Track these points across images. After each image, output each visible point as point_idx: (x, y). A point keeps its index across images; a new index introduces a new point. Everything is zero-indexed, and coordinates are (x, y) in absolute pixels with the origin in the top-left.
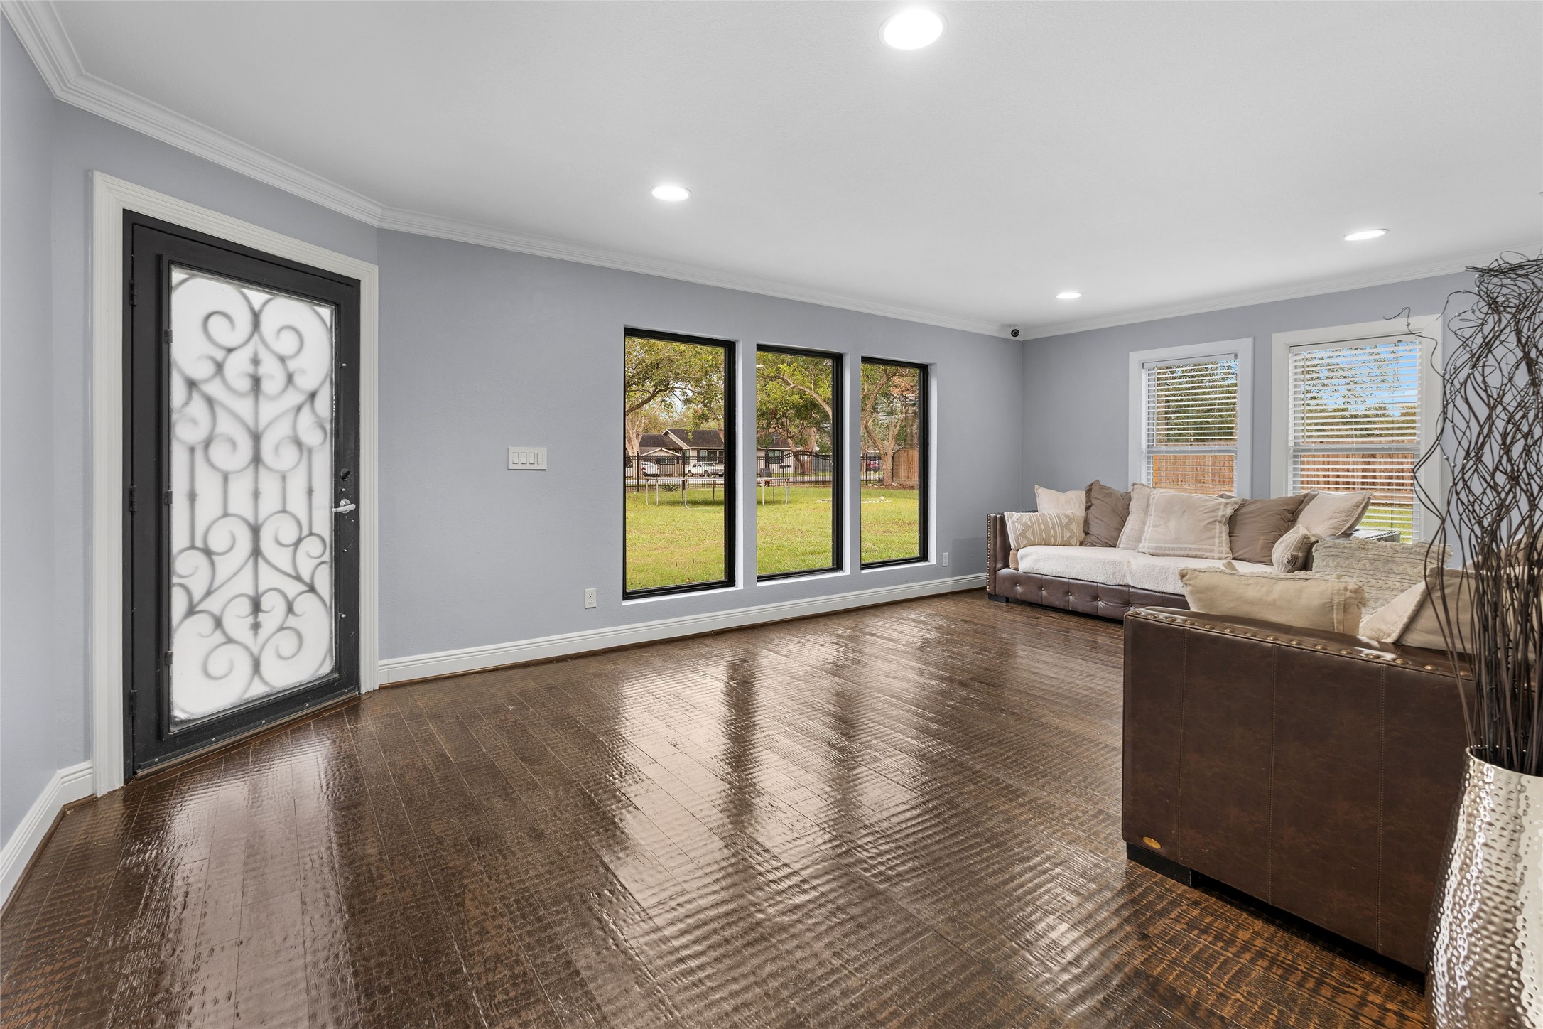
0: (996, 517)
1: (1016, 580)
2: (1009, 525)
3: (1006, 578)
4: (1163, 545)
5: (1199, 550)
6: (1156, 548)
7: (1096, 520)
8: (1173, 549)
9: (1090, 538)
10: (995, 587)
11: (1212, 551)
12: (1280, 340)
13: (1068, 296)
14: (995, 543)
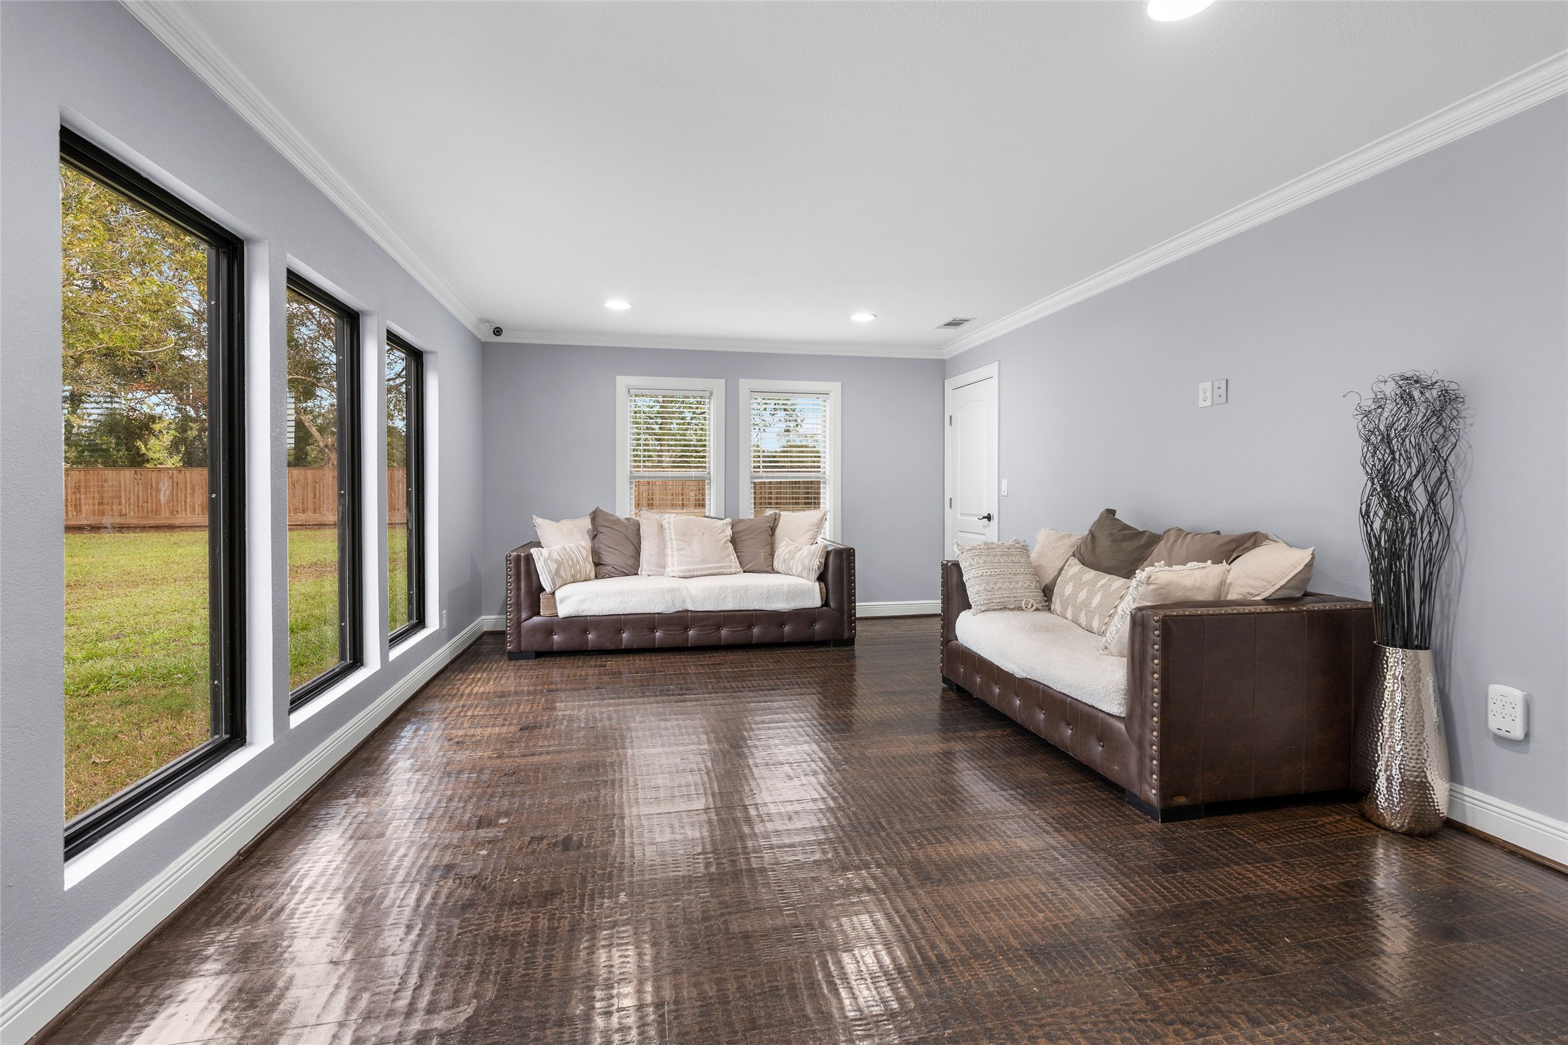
0: (519, 556)
1: (549, 629)
2: (539, 565)
3: (535, 629)
4: (692, 567)
5: (721, 567)
6: (685, 571)
7: (609, 549)
8: (701, 570)
9: (603, 570)
10: (519, 642)
11: (731, 567)
12: (745, 385)
13: (617, 305)
14: (519, 589)
